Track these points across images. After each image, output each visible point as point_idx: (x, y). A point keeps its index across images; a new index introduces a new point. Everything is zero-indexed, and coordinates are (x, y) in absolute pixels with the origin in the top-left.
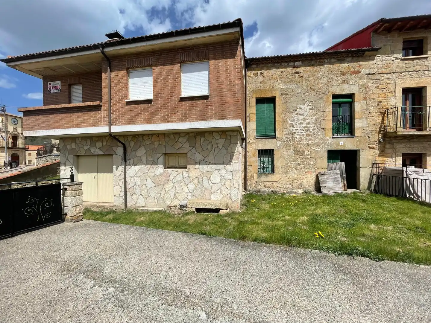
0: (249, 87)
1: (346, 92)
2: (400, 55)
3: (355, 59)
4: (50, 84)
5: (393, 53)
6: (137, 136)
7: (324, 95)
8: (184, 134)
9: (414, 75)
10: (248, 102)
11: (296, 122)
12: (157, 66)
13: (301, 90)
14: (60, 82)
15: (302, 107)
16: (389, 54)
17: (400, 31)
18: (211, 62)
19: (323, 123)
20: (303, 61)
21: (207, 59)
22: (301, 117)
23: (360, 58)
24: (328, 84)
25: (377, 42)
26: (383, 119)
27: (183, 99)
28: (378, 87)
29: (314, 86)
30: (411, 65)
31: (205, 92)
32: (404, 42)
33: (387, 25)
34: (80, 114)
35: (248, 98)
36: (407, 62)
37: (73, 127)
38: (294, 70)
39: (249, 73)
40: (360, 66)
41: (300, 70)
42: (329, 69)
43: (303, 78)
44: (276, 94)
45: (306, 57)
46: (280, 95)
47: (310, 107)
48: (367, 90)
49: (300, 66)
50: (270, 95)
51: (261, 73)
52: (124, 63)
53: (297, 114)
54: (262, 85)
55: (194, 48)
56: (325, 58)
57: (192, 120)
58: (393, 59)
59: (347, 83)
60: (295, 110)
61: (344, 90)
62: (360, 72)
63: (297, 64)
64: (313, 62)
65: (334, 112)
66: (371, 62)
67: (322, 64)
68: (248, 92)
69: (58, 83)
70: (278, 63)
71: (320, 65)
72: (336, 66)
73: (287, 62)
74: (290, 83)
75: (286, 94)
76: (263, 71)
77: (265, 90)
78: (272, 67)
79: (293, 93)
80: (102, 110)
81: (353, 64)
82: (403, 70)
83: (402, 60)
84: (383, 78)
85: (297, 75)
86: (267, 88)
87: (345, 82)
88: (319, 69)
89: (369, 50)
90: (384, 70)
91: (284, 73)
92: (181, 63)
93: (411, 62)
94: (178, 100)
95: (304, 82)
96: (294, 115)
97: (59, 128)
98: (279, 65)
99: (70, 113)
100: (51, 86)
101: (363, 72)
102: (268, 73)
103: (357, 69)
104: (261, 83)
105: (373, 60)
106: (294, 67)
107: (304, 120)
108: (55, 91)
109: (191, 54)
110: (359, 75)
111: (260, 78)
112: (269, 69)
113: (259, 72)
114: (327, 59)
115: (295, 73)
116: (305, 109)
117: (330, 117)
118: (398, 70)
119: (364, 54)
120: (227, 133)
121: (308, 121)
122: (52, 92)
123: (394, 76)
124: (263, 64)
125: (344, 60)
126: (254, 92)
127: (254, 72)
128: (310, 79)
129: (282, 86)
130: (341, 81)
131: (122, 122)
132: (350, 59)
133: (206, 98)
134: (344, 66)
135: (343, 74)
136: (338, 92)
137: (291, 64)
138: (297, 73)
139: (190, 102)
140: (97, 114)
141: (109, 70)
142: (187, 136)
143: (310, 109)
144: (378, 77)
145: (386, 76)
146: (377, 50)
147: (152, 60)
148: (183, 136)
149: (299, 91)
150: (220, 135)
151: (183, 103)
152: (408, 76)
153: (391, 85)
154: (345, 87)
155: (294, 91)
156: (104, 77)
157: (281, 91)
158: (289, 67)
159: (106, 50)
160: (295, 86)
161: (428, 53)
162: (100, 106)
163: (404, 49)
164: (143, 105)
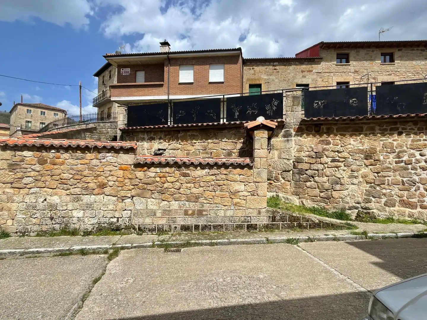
0: (245, 77)
1: (304, 83)
2: (335, 63)
3: (310, 63)
4: (123, 70)
5: (331, 61)
7: (291, 84)
9: (343, 74)
10: (244, 86)
12: (197, 65)
13: (277, 80)
14: (130, 69)
16: (329, 61)
17: (335, 48)
18: (226, 65)
20: (279, 62)
21: (224, 63)
23: (313, 63)
24: (294, 77)
25: (323, 54)
27: (210, 83)
28: (323, 81)
29: (285, 78)
30: (341, 69)
31: (222, 80)
32: (337, 54)
33: (325, 45)
34: (150, 89)
35: (244, 84)
36: (339, 66)
37: (145, 96)
39: (245, 68)
40: (312, 67)
41: (277, 67)
42: (294, 68)
43: (279, 73)
44: (262, 82)
46: (265, 83)
48: (317, 82)
49: (277, 65)
50: (258, 82)
51: (253, 69)
52: (178, 62)
54: (253, 76)
55: (217, 58)
56: (292, 61)
57: (215, 94)
58: (331, 64)
59: (305, 77)
61: (303, 81)
62: (312, 71)
63: (275, 63)
64: (285, 63)
66: (319, 66)
67: (290, 65)
68: (244, 80)
69: (129, 70)
70: (264, 62)
71: (289, 65)
72: (299, 67)
73: (269, 62)
74: (271, 75)
75: (268, 83)
76: (254, 67)
77: (255, 80)
78: (260, 65)
79: (272, 82)
80: (164, 87)
81: (309, 66)
82: (337, 71)
83: (336, 65)
84: (326, 75)
85: (275, 71)
86: (257, 78)
87: (304, 77)
88: (289, 67)
89: (317, 59)
90: (327, 71)
91: (267, 69)
92: (210, 64)
93: (341, 66)
94: (207, 83)
95: (279, 75)
97: (136, 96)
100: (123, 71)
101: (314, 71)
102: (257, 69)
103: (311, 69)
104: (252, 75)
105: (320, 64)
106: (273, 66)
108: (126, 74)
109: (215, 60)
110: (312, 73)
111: (252, 72)
112: (258, 66)
113: (251, 68)
114: (293, 62)
118: (334, 71)
119: (314, 60)
122: (123, 74)
123: (332, 74)
124: (254, 62)
125: (303, 63)
126: (248, 80)
127: (248, 67)
128: (283, 74)
129: (266, 77)
130: (301, 76)
131: (175, 94)
132: (307, 63)
133: (222, 83)
134: (304, 67)
135: (302, 72)
136: (300, 82)
137: (272, 63)
138: (275, 69)
139: (214, 85)
140: (161, 89)
141: (169, 65)
144: (323, 74)
145: (328, 74)
146: (321, 59)
147: (194, 62)
149: (276, 80)
151: (210, 85)
152: (340, 75)
153: (330, 80)
154: (304, 79)
155: (273, 80)
156: (166, 69)
157: (265, 80)
158: (271, 65)
159: (170, 55)
160: (274, 77)
161: (351, 62)
162: (163, 85)
163: (337, 58)
164: (188, 85)
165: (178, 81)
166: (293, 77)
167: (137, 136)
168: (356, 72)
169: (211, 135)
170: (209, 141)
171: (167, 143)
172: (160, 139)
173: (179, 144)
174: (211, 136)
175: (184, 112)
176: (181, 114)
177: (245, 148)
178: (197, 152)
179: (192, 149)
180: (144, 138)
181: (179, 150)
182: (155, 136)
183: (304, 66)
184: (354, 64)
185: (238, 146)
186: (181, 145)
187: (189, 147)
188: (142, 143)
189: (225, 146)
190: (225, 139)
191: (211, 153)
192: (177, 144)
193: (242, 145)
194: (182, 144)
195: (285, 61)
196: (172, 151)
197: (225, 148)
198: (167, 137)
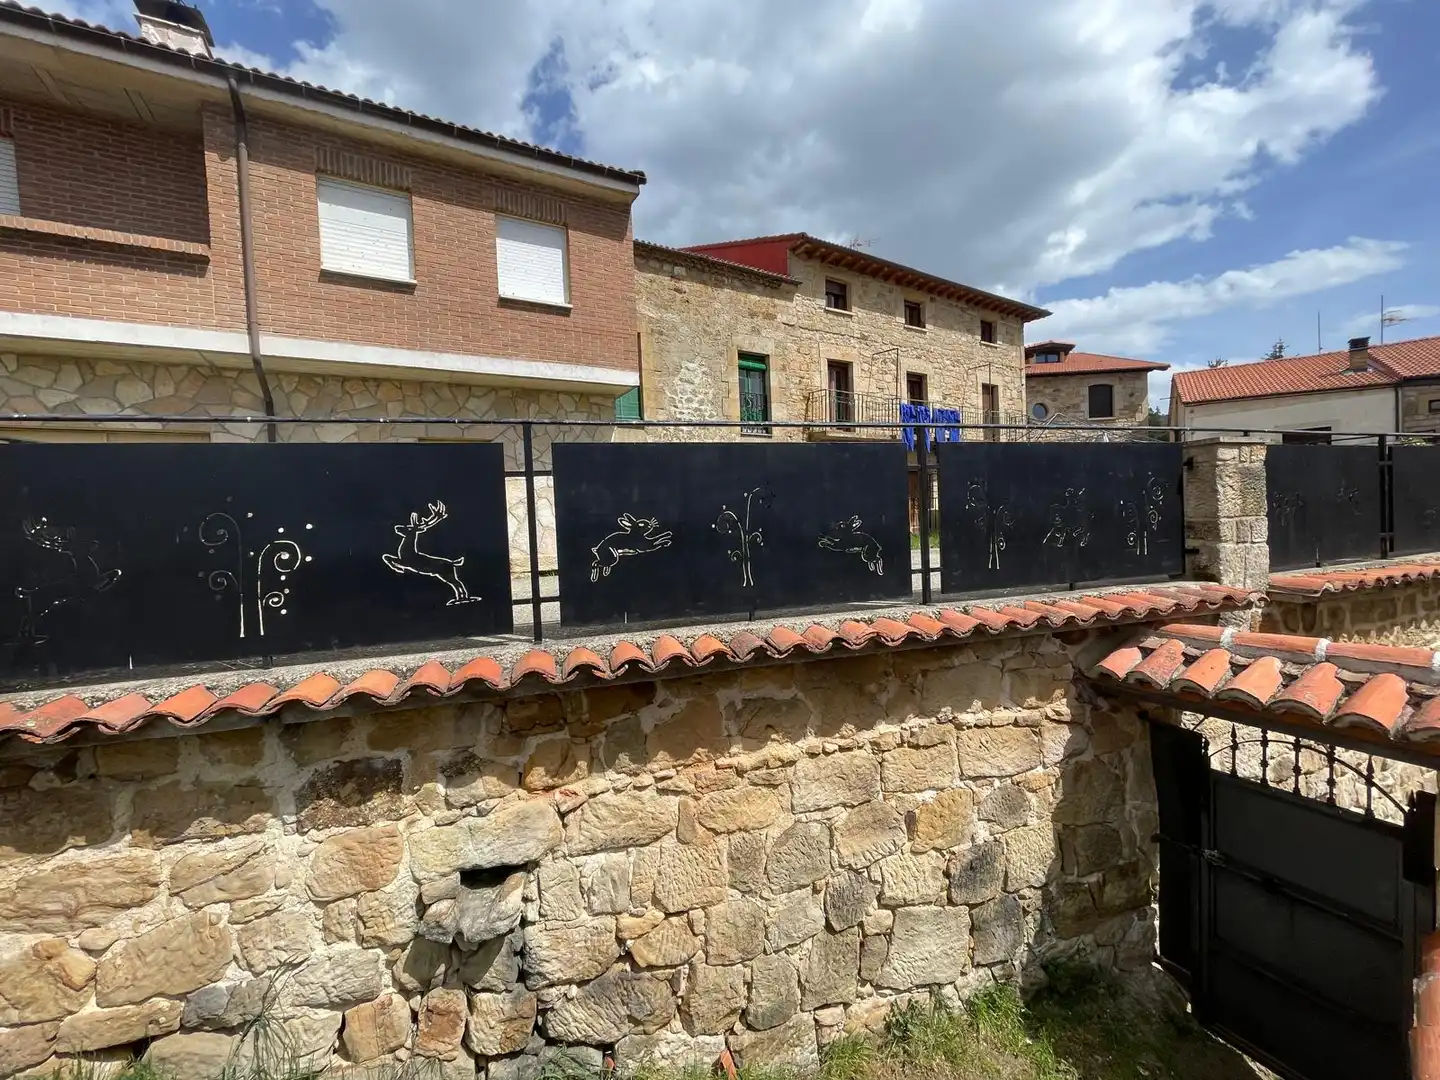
1: (757, 350)
2: (823, 303)
5: (816, 296)
6: (320, 380)
7: (725, 348)
8: (485, 390)
9: (839, 340)
11: (680, 395)
15: (691, 366)
16: (810, 296)
17: (822, 262)
18: (573, 233)
19: (726, 405)
20: (688, 268)
21: (565, 225)
22: (689, 387)
24: (732, 330)
25: (798, 269)
26: (807, 410)
27: (507, 303)
28: (798, 351)
29: (708, 326)
30: (836, 323)
31: (556, 297)
32: (826, 282)
33: (807, 245)
36: (831, 316)
38: (673, 283)
40: (775, 306)
41: (685, 285)
42: (731, 298)
43: (690, 306)
44: (641, 329)
45: (693, 262)
46: (650, 331)
47: (704, 369)
48: (786, 352)
49: (683, 279)
52: (306, 151)
53: (681, 380)
55: (532, 189)
57: (533, 357)
58: (816, 306)
59: (759, 332)
60: (678, 369)
61: (754, 345)
62: (775, 317)
63: (678, 270)
64: (705, 277)
65: (742, 384)
66: (788, 303)
70: (642, 257)
71: (716, 286)
72: (741, 296)
73: (658, 261)
74: (666, 308)
75: (661, 333)
79: (673, 333)
80: (209, 275)
81: (766, 300)
82: (827, 329)
83: (826, 311)
84: (804, 336)
85: (678, 296)
87: (756, 331)
89: (786, 281)
90: (807, 323)
91: (655, 286)
92: (497, 210)
93: (835, 317)
95: (691, 314)
96: (676, 380)
98: (643, 262)
99: (29, 253)
101: (779, 318)
103: (771, 310)
105: (792, 300)
106: (672, 277)
107: (694, 393)
109: (524, 198)
110: (775, 323)
114: (727, 278)
115: (676, 290)
116: (694, 370)
117: (736, 394)
118: (821, 326)
119: (780, 285)
120: (592, 400)
121: (701, 396)
123: (818, 335)
125: (753, 287)
128: (702, 310)
129: (653, 314)
130: (748, 328)
132: (760, 288)
133: (562, 311)
135: (752, 314)
136: (747, 348)
137: (667, 267)
138: (678, 290)
140: (186, 284)
141: (242, 150)
142: (492, 396)
143: (704, 373)
144: (798, 332)
145: (808, 334)
146: (796, 284)
147: (409, 175)
148: (480, 394)
149: (684, 329)
150: (576, 402)
152: (833, 341)
153: (814, 351)
154: (755, 339)
155: (675, 328)
156: (218, 169)
157: (650, 322)
158: (664, 273)
159: (253, 93)
160: (676, 319)
161: (855, 311)
162: (204, 261)
163: (827, 294)
164: (384, 294)
165: (316, 256)
166: (730, 327)
167: (147, 777)
168: (864, 338)
169: (883, 689)
170: (883, 729)
171: (542, 801)
172: (458, 771)
173: (663, 792)
174: (883, 698)
175: (653, 523)
176: (634, 538)
177: (1081, 753)
178: (816, 829)
179: (768, 814)
180: (253, 783)
181: (669, 842)
182: (401, 754)
183: (754, 298)
184: (860, 317)
185: (1048, 743)
186: (673, 801)
187: (746, 796)
188: (233, 848)
189: (983, 753)
190: (977, 704)
191: (911, 820)
192: (646, 794)
193: (1065, 733)
194: (683, 781)
195: (707, 269)
196: (601, 857)
197: (987, 770)
198: (533, 742)
